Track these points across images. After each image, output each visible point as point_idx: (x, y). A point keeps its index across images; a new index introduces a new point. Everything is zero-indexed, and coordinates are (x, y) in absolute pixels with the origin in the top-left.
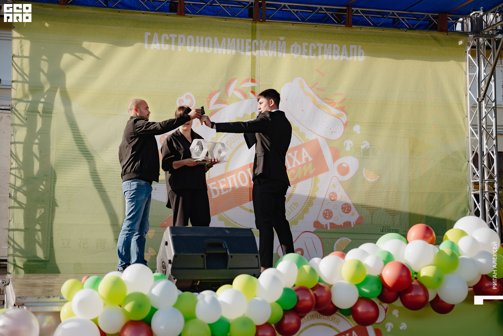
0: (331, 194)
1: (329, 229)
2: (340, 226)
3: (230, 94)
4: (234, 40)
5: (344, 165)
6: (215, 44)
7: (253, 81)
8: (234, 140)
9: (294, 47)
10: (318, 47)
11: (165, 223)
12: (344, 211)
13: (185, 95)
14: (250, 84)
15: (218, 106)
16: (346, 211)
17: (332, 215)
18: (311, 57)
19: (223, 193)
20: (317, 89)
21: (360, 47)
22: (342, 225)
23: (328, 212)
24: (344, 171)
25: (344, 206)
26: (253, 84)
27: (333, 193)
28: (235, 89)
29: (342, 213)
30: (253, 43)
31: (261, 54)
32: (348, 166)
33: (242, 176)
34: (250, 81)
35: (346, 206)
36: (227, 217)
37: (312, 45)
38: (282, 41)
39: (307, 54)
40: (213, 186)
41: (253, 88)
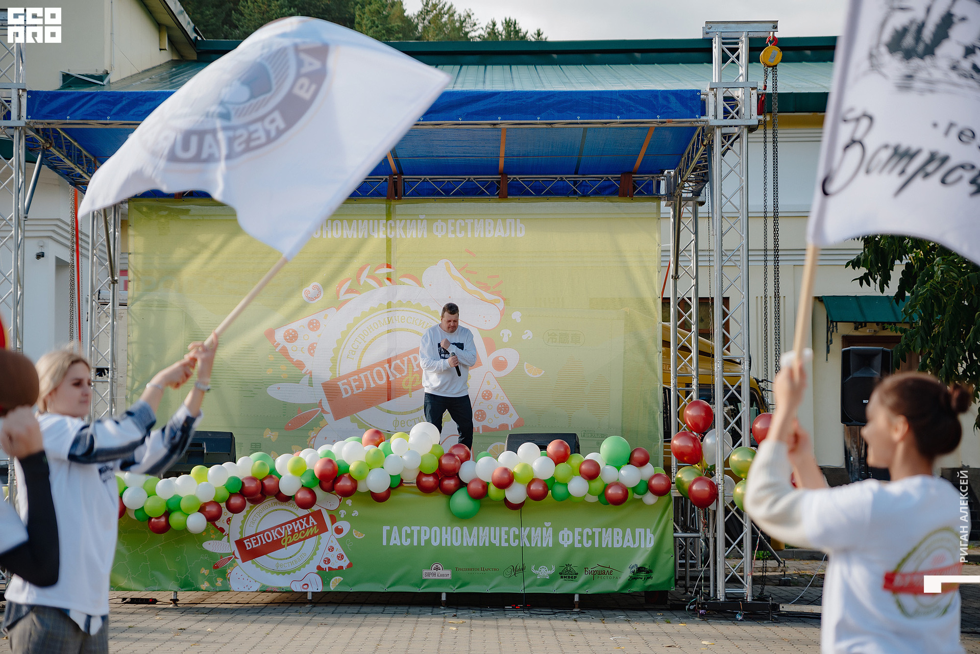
0: (485, 393)
1: (481, 432)
2: (495, 430)
3: (362, 282)
4: (366, 222)
5: (501, 359)
6: (344, 227)
7: (389, 266)
8: (368, 333)
9: (437, 226)
10: (467, 223)
11: (290, 425)
12: (500, 413)
13: (312, 285)
14: (385, 270)
15: (348, 296)
16: (502, 412)
17: (486, 416)
18: (458, 235)
19: (356, 392)
20: (467, 271)
21: (518, 221)
22: (498, 428)
23: (480, 413)
24: (500, 365)
25: (500, 406)
26: (389, 270)
27: (487, 391)
28: (368, 277)
29: (498, 414)
30: (388, 224)
31: (398, 236)
32: (506, 360)
33: (379, 373)
34: (385, 267)
35: (503, 406)
36: (360, 418)
37: (458, 222)
38: (422, 220)
39: (454, 232)
40: (343, 384)
41: (389, 274)
